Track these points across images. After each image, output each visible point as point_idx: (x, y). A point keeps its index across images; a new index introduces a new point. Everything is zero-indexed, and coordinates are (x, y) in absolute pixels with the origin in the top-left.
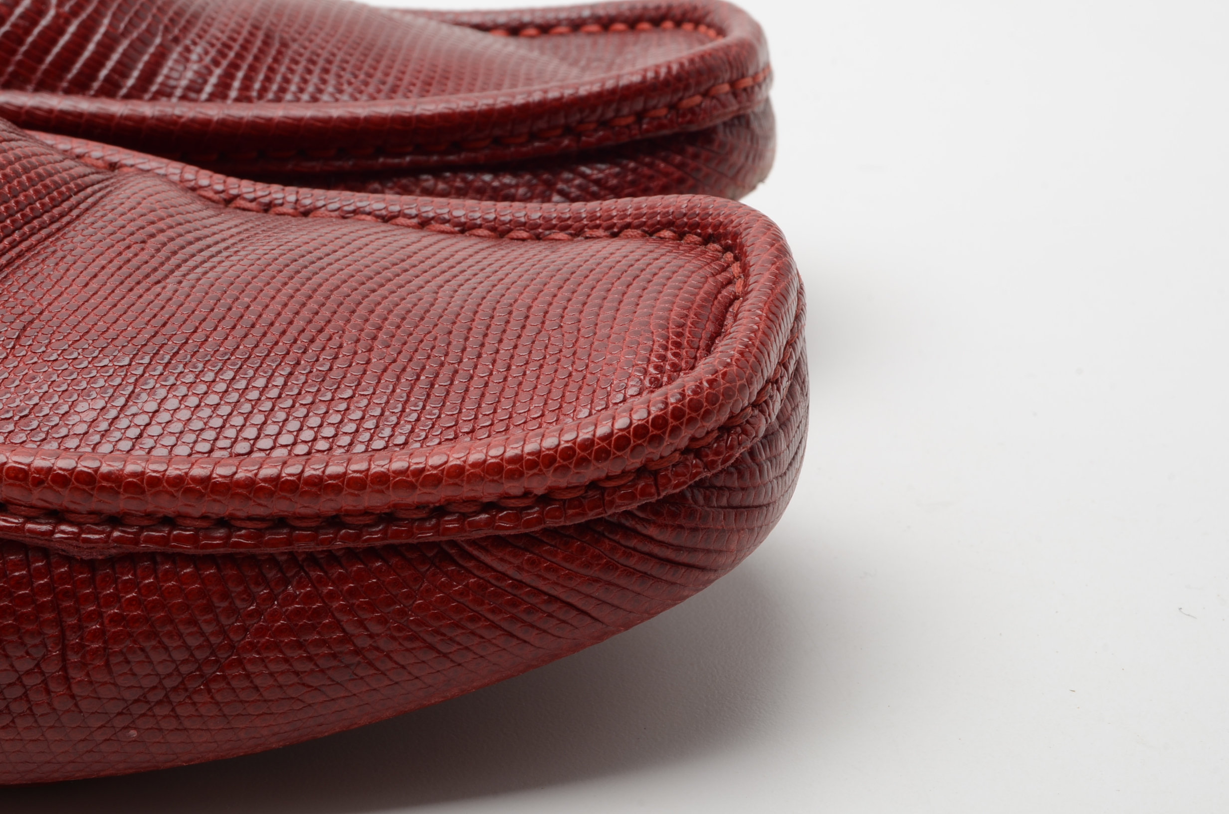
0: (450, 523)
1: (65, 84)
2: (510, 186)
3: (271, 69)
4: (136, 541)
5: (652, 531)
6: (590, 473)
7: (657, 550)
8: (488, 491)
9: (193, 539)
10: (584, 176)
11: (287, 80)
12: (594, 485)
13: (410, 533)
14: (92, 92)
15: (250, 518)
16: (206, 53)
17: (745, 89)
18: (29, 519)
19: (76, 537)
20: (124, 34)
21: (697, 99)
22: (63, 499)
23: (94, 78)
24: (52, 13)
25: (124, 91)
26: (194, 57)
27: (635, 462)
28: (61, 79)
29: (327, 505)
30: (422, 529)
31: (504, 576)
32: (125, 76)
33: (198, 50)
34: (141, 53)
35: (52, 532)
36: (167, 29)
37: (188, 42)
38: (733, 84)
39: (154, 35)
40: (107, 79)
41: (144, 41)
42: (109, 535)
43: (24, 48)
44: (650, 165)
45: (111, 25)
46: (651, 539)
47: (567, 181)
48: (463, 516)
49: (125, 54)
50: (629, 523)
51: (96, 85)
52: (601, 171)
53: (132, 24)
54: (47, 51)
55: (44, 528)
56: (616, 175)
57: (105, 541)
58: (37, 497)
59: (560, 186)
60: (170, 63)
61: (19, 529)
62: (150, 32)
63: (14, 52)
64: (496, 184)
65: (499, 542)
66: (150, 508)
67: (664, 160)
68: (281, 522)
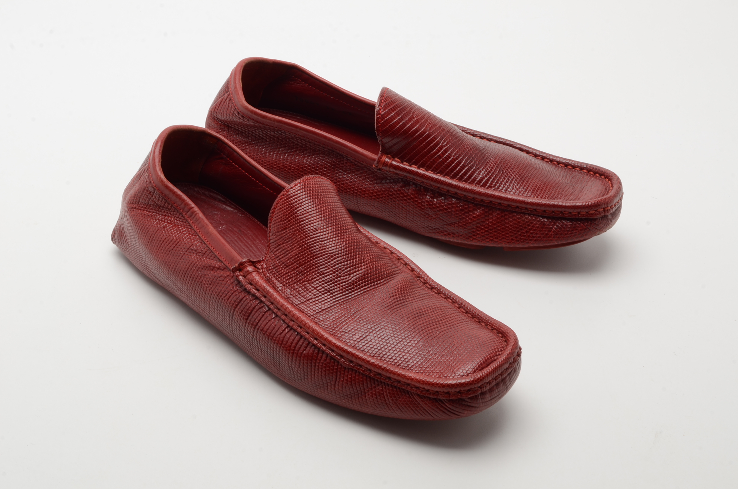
0: (409, 387)
2: (545, 221)
3: (498, 180)
4: (353, 367)
5: (447, 404)
6: (437, 389)
7: (447, 408)
8: (417, 385)
9: (363, 371)
10: (563, 223)
11: (501, 183)
12: (437, 392)
13: (402, 386)
15: (375, 372)
16: (484, 173)
17: (607, 210)
18: (337, 355)
19: (344, 362)
20: (467, 165)
21: (594, 212)
22: (344, 354)
23: (458, 175)
24: (452, 158)
25: (463, 180)
26: (481, 174)
27: (446, 391)
28: (451, 174)
29: (388, 375)
30: (404, 386)
31: (417, 401)
32: (465, 175)
33: (483, 172)
34: (470, 171)
35: (340, 359)
36: (477, 166)
37: (481, 169)
38: (604, 209)
39: (474, 166)
41: (471, 168)
42: (349, 364)
43: (444, 165)
44: (579, 224)
45: (464, 163)
46: (446, 406)
47: (559, 223)
48: (412, 387)
49: (466, 170)
50: (443, 401)
52: (567, 223)
53: (469, 163)
54: (450, 166)
55: (339, 358)
56: (571, 225)
57: (348, 365)
58: (340, 352)
59: (557, 224)
60: (476, 174)
61: (335, 356)
62: (473, 166)
63: (442, 165)
64: (542, 220)
65: (418, 395)
66: (358, 362)
67: (583, 223)
68: (380, 374)
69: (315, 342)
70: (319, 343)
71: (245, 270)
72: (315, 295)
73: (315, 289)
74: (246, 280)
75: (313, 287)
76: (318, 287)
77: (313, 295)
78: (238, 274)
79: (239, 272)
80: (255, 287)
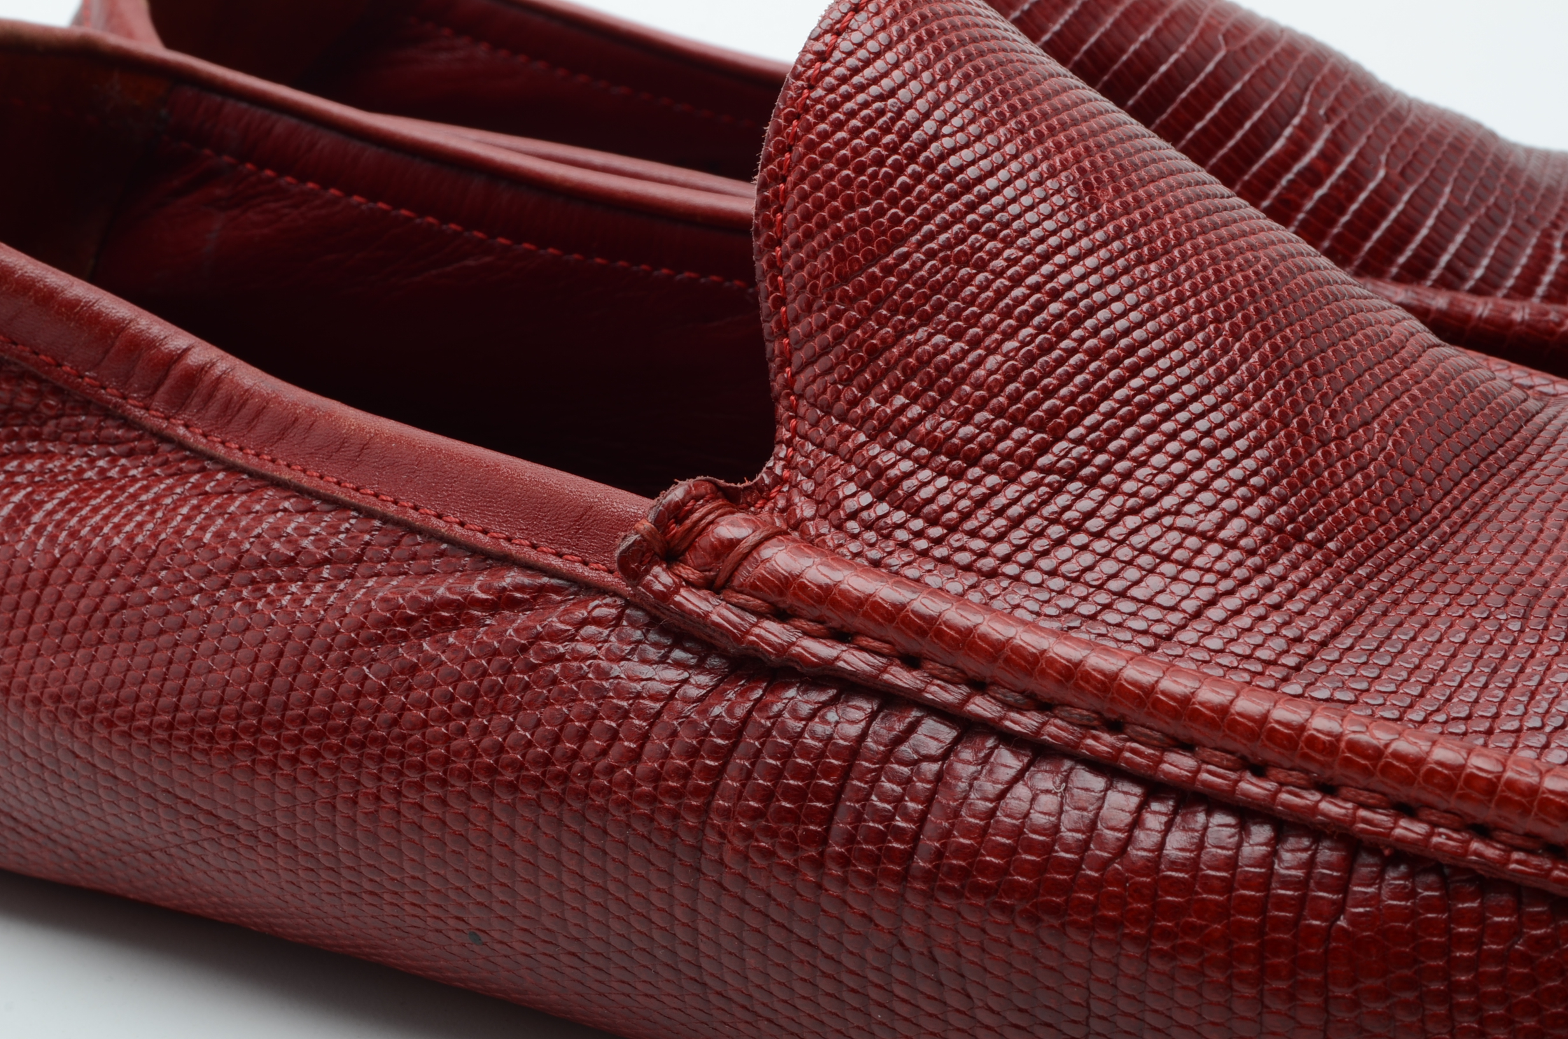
1: (1394, 270)
14: (1429, 283)
20: (1468, 211)
23: (1432, 264)
24: (1381, 174)
25: (1470, 284)
40: (1449, 267)
43: (1345, 219)
51: (1435, 273)
54: (1375, 225)
63: (1333, 222)
69: (1410, 829)
70: (1434, 825)
71: (703, 542)
72: (1225, 575)
73: (1212, 539)
74: (742, 598)
75: (1189, 532)
76: (1221, 526)
77: (1209, 578)
78: (666, 579)
79: (669, 569)
80: (819, 620)
